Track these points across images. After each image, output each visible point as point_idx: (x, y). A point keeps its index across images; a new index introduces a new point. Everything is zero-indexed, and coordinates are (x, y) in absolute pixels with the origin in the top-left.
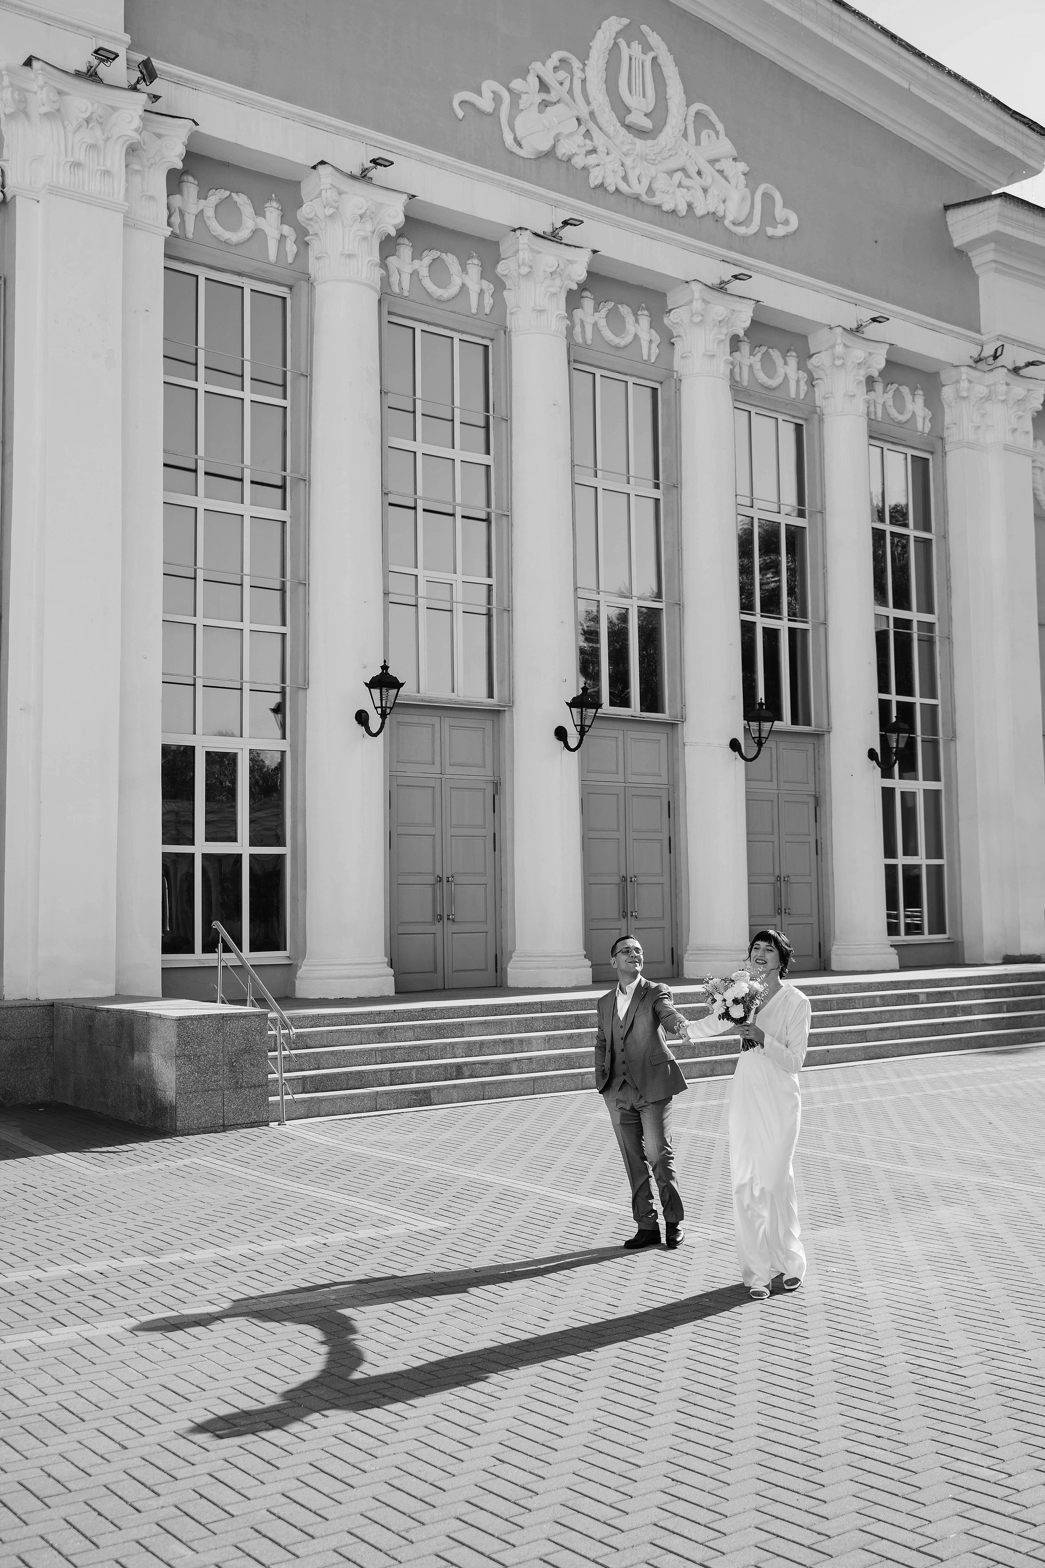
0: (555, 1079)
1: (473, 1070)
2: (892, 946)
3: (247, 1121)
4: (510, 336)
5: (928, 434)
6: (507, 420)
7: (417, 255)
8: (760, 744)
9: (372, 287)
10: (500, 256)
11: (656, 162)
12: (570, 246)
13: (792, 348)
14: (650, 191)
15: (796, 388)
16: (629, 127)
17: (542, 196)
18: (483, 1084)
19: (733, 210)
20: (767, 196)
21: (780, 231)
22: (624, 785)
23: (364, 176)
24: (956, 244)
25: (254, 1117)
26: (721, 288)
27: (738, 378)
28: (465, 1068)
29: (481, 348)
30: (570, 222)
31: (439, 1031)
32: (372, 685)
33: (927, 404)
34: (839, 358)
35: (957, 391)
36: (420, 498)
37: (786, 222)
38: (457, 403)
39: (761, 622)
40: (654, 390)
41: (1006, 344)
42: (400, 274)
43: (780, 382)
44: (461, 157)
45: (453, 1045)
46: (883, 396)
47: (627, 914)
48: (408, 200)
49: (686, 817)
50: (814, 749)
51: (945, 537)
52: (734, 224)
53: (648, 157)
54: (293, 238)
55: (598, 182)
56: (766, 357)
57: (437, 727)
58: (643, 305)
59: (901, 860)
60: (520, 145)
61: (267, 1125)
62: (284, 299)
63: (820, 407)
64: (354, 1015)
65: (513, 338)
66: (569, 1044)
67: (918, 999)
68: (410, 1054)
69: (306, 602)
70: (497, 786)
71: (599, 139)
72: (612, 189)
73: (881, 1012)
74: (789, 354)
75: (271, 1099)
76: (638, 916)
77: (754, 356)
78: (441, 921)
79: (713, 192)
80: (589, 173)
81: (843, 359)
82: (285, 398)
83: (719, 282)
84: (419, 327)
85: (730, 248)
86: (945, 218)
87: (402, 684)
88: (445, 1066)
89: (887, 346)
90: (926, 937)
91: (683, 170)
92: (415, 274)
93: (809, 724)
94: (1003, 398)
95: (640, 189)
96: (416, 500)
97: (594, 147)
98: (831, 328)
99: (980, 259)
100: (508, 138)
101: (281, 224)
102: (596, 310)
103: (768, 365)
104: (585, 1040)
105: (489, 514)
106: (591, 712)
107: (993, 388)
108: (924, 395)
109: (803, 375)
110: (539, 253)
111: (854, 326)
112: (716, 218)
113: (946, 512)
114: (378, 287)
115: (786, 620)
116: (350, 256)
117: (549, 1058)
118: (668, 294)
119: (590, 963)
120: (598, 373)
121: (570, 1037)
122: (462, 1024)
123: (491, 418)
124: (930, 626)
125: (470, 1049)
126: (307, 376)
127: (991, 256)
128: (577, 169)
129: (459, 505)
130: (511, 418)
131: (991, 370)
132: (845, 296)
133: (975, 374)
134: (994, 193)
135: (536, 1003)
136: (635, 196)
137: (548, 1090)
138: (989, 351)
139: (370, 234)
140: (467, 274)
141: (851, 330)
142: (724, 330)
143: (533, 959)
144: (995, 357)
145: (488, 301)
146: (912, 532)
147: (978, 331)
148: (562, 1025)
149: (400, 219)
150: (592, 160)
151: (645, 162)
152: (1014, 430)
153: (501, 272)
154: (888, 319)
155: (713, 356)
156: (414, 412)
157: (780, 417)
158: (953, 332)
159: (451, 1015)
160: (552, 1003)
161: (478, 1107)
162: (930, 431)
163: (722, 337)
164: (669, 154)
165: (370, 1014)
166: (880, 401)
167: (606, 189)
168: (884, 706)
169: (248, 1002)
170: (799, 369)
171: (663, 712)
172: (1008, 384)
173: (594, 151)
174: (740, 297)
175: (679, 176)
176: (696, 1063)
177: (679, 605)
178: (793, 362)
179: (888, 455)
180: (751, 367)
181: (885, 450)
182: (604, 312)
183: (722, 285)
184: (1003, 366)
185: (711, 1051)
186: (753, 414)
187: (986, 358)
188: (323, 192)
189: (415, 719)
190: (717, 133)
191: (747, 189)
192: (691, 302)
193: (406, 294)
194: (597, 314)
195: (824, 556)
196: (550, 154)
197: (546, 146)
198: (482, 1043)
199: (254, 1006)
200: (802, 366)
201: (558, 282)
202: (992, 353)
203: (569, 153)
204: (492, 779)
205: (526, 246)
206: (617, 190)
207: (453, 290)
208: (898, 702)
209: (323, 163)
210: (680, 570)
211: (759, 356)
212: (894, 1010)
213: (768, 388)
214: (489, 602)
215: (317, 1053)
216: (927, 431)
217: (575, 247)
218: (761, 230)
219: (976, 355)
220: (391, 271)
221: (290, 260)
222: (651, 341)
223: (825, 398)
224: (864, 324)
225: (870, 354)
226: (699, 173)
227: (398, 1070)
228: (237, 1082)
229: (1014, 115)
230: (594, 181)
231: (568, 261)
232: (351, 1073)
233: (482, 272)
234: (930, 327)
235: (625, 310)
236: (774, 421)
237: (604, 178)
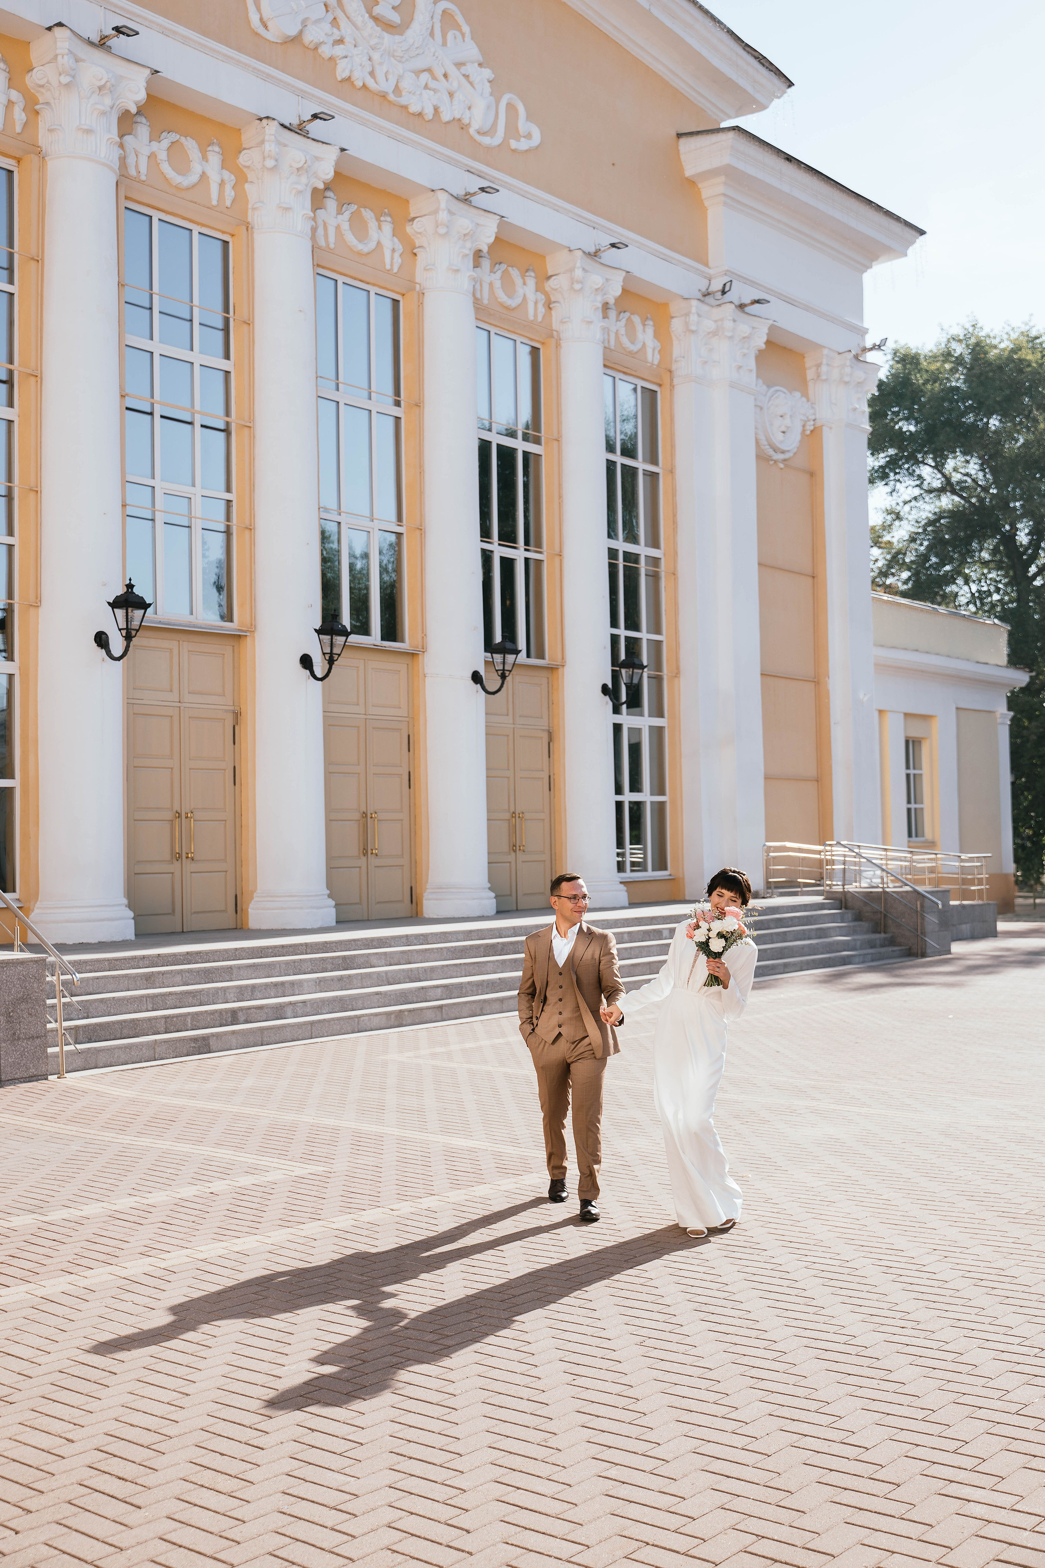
0: (332, 1022)
1: (249, 1015)
2: (621, 883)
3: (26, 1075)
4: (252, 233)
5: (658, 365)
6: (249, 324)
7: (155, 137)
8: (503, 677)
9: (111, 168)
10: (241, 145)
11: (404, 60)
12: (318, 141)
13: (531, 268)
14: (397, 90)
15: (534, 311)
16: (376, 19)
17: (289, 84)
18: (262, 1029)
19: (477, 119)
20: (510, 106)
21: (523, 145)
22: (365, 717)
23: (102, 44)
24: (688, 173)
25: (33, 1071)
26: (466, 200)
27: (478, 295)
28: (240, 1014)
29: (219, 243)
30: (321, 116)
31: (208, 976)
32: (116, 604)
33: (657, 335)
34: (578, 282)
35: (687, 324)
36: (159, 403)
37: (529, 136)
38: (196, 301)
39: (499, 551)
40: (396, 302)
41: (734, 281)
42: (137, 155)
43: (519, 302)
44: (205, 33)
45: (224, 989)
46: (617, 325)
47: (367, 852)
48: (151, 76)
49: (426, 752)
50: (548, 683)
51: (672, 471)
52: (478, 133)
53: (396, 54)
54: (22, 105)
55: (346, 74)
56: (506, 277)
57: (175, 652)
58: (386, 210)
59: (628, 797)
60: (266, 27)
61: (46, 1079)
62: (10, 172)
63: (557, 332)
64: (116, 960)
65: (256, 236)
66: (339, 986)
67: (662, 935)
68: (182, 1000)
69: (38, 512)
70: (237, 716)
71: (346, 29)
72: (359, 84)
73: (631, 948)
74: (527, 274)
75: (50, 1050)
76: (378, 854)
77: (495, 273)
78: (180, 860)
79: (459, 96)
80: (336, 64)
81: (582, 283)
82: (11, 281)
83: (464, 193)
84: (156, 215)
85: (475, 159)
86: (678, 146)
87: (150, 605)
88: (220, 1012)
89: (624, 274)
90: (650, 874)
91: (429, 70)
92: (152, 156)
93: (543, 658)
94: (729, 334)
95: (387, 87)
96: (152, 405)
97: (342, 36)
98: (570, 251)
99: (710, 190)
100: (254, 18)
101: (9, 88)
102: (339, 212)
103: (508, 284)
104: (355, 981)
105: (228, 424)
106: (340, 640)
107: (720, 323)
108: (654, 326)
109: (541, 297)
110: (286, 146)
111: (592, 250)
112: (462, 126)
113: (673, 447)
114: (116, 165)
115: (522, 549)
116: (89, 131)
117: (323, 1001)
118: (411, 201)
119: (333, 903)
120: (341, 279)
121: (340, 978)
122: (231, 967)
123: (231, 320)
124: (655, 561)
125: (242, 993)
126: (38, 260)
127: (721, 189)
128: (323, 59)
129: (199, 413)
130: (253, 322)
131: (719, 305)
132: (584, 218)
133: (705, 308)
134: (724, 125)
135: (301, 945)
136: (383, 94)
137: (326, 1034)
138: (717, 286)
139: (109, 109)
140: (207, 161)
141: (589, 254)
142: (468, 245)
143: (276, 899)
144: (724, 292)
145: (229, 193)
146: (640, 464)
147: (706, 265)
148: (329, 967)
149: (142, 96)
150: (339, 50)
151: (392, 59)
152: (740, 367)
153: (243, 163)
154: (627, 246)
155: (457, 271)
156: (151, 309)
157: (519, 340)
158: (684, 263)
159: (216, 959)
160: (317, 944)
161: (263, 1053)
162: (659, 362)
163: (467, 252)
164: (417, 52)
165: (134, 958)
166: (613, 329)
167: (352, 84)
168: (615, 639)
169: (16, 947)
170: (537, 291)
171: (403, 641)
172: (734, 321)
173: (340, 41)
174: (485, 210)
175: (425, 77)
176: (466, 1003)
177: (421, 529)
178: (531, 282)
179: (620, 385)
180: (491, 284)
181: (617, 379)
182: (347, 215)
183: (467, 197)
184: (731, 302)
185: (477, 990)
186: (492, 334)
187: (714, 293)
188: (60, 57)
189: (153, 642)
190: (463, 35)
191: (492, 98)
192: (436, 212)
193: (143, 178)
194: (340, 217)
195: (560, 486)
196: (296, 39)
197: (293, 32)
198: (254, 987)
199: (22, 950)
200: (539, 288)
201: (304, 180)
202: (720, 287)
203: (316, 41)
204: (232, 708)
205: (273, 138)
206: (364, 85)
207: (193, 178)
208: (627, 638)
209: (60, 24)
210: (422, 493)
211: (499, 273)
212: (643, 947)
213: (507, 308)
214: (228, 518)
215: (86, 1001)
216: (656, 362)
217: (323, 143)
218: (505, 140)
219: (704, 289)
220: (128, 150)
221: (18, 129)
222: (393, 250)
223: (562, 322)
224: (602, 249)
225: (607, 280)
226: (445, 76)
227: (173, 1017)
228: (14, 1034)
229: (747, 47)
230: (341, 73)
231: (315, 157)
232: (125, 1021)
233: (223, 160)
234: (662, 256)
235: (368, 214)
236: (512, 342)
237: (351, 71)
